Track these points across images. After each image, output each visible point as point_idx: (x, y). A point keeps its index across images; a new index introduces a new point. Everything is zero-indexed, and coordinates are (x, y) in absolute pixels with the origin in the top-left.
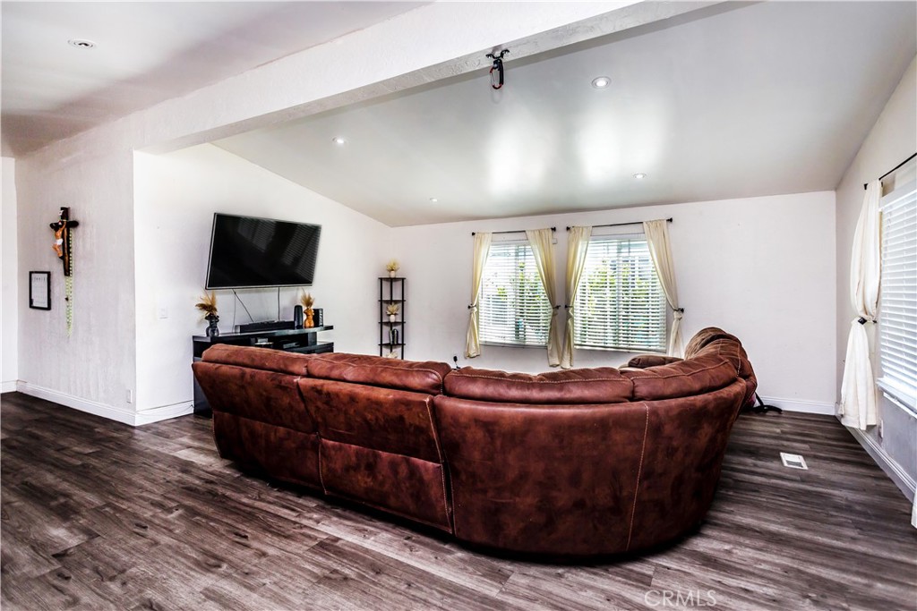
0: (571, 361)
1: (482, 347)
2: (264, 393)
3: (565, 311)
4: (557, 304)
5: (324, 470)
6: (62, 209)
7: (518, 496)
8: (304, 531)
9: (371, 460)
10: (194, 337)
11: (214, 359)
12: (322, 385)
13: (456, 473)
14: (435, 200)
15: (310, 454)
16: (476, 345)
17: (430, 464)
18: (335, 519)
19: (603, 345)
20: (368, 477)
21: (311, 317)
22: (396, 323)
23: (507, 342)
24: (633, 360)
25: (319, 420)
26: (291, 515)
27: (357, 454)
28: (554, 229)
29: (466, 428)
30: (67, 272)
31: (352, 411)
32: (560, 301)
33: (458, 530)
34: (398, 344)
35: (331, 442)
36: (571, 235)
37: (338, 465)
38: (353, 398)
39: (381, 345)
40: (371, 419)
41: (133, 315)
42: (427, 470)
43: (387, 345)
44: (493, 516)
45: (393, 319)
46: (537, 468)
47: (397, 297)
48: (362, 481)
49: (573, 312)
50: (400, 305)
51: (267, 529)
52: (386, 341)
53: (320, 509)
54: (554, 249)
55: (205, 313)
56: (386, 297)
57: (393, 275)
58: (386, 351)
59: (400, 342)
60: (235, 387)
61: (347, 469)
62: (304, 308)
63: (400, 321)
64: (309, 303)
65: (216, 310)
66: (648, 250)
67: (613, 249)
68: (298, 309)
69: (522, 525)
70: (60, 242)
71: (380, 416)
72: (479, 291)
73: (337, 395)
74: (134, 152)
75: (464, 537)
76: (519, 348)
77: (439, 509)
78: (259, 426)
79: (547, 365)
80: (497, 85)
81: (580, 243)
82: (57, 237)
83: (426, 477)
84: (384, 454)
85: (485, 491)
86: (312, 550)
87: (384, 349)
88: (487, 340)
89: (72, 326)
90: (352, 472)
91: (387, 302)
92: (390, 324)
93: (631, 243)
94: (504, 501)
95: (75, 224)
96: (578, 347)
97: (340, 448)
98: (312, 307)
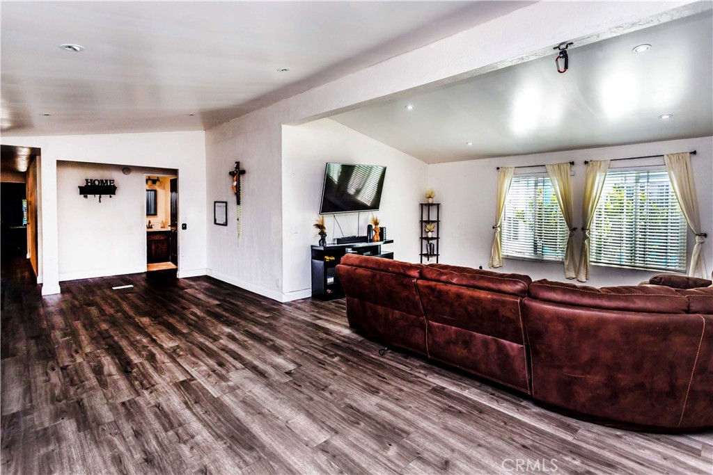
0: (586, 275)
1: (504, 260)
2: (389, 288)
3: (582, 232)
4: (574, 226)
5: (430, 342)
6: (236, 163)
7: (589, 374)
8: (419, 379)
9: (467, 338)
10: (312, 246)
11: (349, 263)
12: (436, 285)
13: (536, 353)
14: (470, 144)
15: (417, 330)
16: (499, 258)
17: (515, 345)
18: (436, 375)
19: (619, 263)
20: (464, 349)
21: (378, 233)
22: (432, 239)
23: (525, 256)
24: (655, 278)
25: (429, 308)
26: (407, 369)
27: (456, 332)
28: (572, 163)
29: (549, 322)
30: (238, 203)
31: (456, 304)
32: (577, 223)
33: (536, 392)
34: (434, 255)
35: (437, 324)
36: (590, 168)
37: (441, 339)
38: (459, 296)
39: (422, 255)
40: (471, 311)
41: (281, 230)
42: (512, 348)
43: (425, 255)
44: (567, 386)
45: (430, 235)
46: (606, 355)
47: (433, 218)
48: (460, 352)
49: (589, 234)
50: (436, 224)
51: (396, 375)
52: (425, 252)
53: (424, 368)
54: (572, 181)
55: (318, 230)
56: (425, 218)
57: (430, 201)
58: (425, 259)
59: (435, 253)
60: (367, 283)
61: (448, 343)
62: (374, 227)
63: (436, 236)
64: (376, 224)
65: (324, 228)
66: (669, 180)
67: (631, 180)
68: (370, 227)
69: (590, 395)
70: (235, 183)
71: (479, 308)
72: (502, 215)
73: (447, 293)
74: (283, 126)
75: (540, 398)
76: (538, 262)
77: (521, 376)
78: (380, 309)
79: (564, 278)
80: (562, 69)
81: (598, 174)
82: (234, 181)
83: (512, 353)
84: (478, 335)
85: (560, 368)
86: (429, 391)
87: (423, 257)
88: (509, 254)
89: (240, 237)
90: (452, 346)
91: (425, 221)
92: (428, 239)
93: (650, 174)
94: (576, 376)
95: (243, 172)
96: (593, 264)
97: (444, 329)
98: (379, 226)
